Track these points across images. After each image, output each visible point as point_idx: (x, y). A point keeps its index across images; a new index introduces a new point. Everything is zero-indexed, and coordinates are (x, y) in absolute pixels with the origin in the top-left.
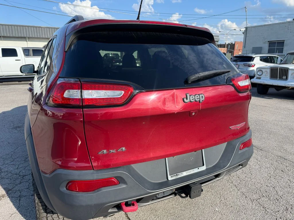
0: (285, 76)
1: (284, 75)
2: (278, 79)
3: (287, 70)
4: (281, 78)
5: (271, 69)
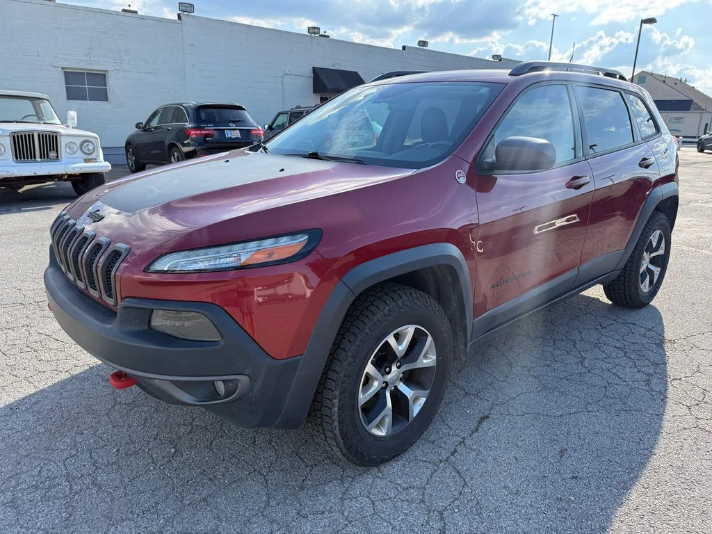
0: (54, 150)
1: (50, 150)
2: (38, 159)
3: (56, 137)
4: (45, 156)
5: (14, 137)
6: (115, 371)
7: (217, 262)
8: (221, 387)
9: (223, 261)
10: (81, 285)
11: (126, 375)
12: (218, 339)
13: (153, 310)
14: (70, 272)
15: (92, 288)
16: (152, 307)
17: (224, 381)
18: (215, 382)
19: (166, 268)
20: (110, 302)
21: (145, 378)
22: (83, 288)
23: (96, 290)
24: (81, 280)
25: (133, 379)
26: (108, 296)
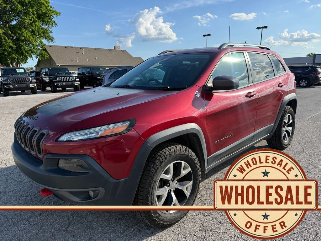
6: (43, 188)
7: (88, 136)
8: (91, 194)
9: (90, 135)
10: (27, 149)
11: (48, 190)
12: (89, 171)
13: (59, 159)
14: (22, 144)
15: (32, 150)
16: (58, 158)
17: (93, 191)
18: (89, 191)
19: (65, 140)
20: (40, 156)
21: (57, 191)
22: (28, 150)
23: (34, 151)
24: (27, 147)
25: (51, 192)
26: (39, 154)
